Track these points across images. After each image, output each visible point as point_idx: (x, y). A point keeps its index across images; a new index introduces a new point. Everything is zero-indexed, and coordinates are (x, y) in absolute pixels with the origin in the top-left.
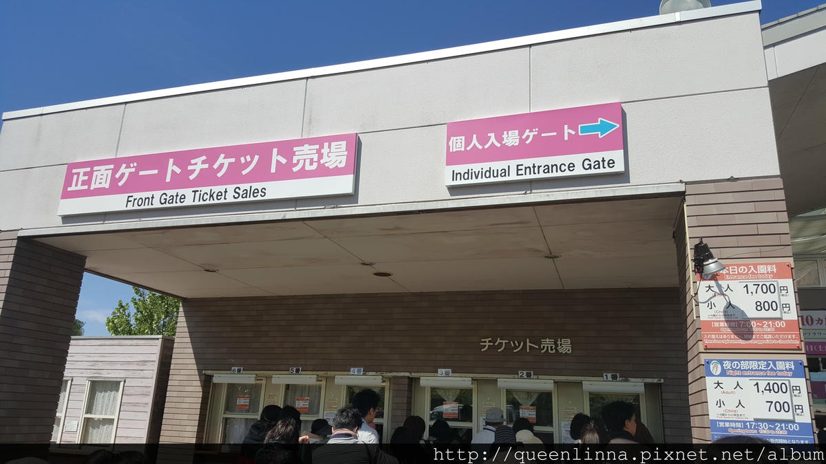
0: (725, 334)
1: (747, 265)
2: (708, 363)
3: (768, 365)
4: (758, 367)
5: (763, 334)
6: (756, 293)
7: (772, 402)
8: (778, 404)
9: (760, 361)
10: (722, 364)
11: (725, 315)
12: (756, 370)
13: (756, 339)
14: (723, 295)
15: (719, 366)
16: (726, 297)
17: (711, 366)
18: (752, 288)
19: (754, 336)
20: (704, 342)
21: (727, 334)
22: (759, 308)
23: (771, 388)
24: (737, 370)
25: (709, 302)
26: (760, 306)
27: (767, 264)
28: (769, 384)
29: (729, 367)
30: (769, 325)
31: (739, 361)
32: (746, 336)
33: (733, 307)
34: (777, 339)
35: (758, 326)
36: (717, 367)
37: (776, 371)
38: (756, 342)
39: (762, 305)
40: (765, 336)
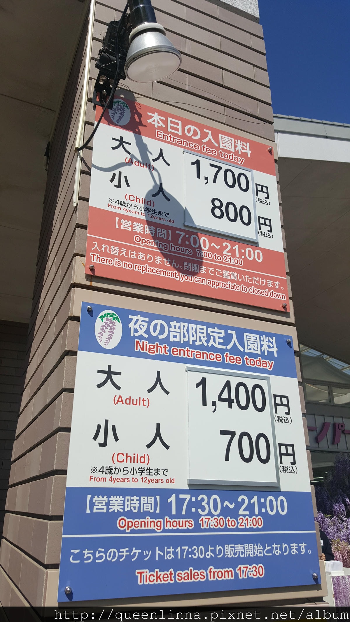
0: (143, 251)
1: (201, 127)
2: (90, 311)
3: (227, 339)
4: (208, 341)
5: (223, 268)
6: (215, 181)
7: (232, 434)
8: (245, 439)
9: (213, 326)
10: (125, 323)
11: (147, 210)
12: (201, 347)
13: (207, 276)
14: (151, 168)
15: (119, 326)
16: (154, 172)
17: (99, 324)
18: (207, 171)
19: (203, 268)
20: (89, 261)
21: (146, 252)
22: (218, 212)
23: (233, 397)
24: (162, 341)
25: (117, 172)
26: (220, 208)
27: (236, 137)
28: (228, 384)
29: (141, 332)
30: (232, 252)
31: (168, 319)
32: (187, 265)
33: (168, 198)
34: (249, 285)
35: (212, 249)
36: (113, 328)
37: (243, 354)
38: (206, 282)
39: (224, 208)
40: (226, 274)
